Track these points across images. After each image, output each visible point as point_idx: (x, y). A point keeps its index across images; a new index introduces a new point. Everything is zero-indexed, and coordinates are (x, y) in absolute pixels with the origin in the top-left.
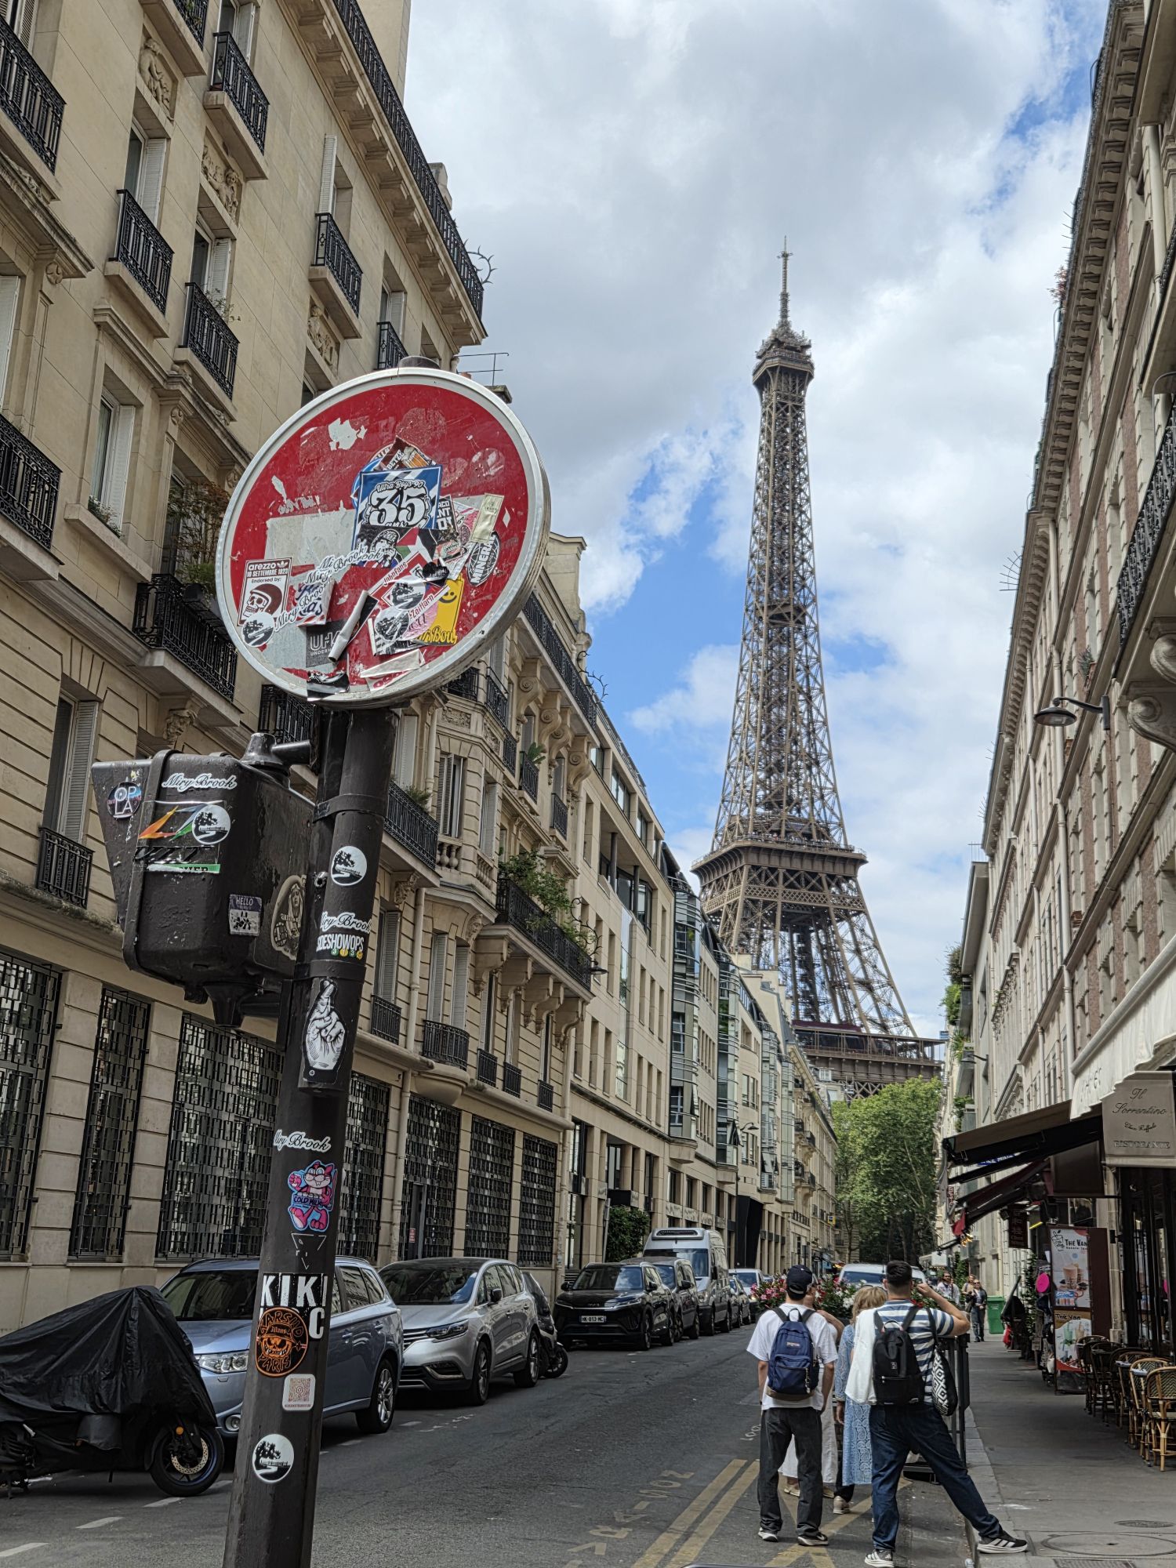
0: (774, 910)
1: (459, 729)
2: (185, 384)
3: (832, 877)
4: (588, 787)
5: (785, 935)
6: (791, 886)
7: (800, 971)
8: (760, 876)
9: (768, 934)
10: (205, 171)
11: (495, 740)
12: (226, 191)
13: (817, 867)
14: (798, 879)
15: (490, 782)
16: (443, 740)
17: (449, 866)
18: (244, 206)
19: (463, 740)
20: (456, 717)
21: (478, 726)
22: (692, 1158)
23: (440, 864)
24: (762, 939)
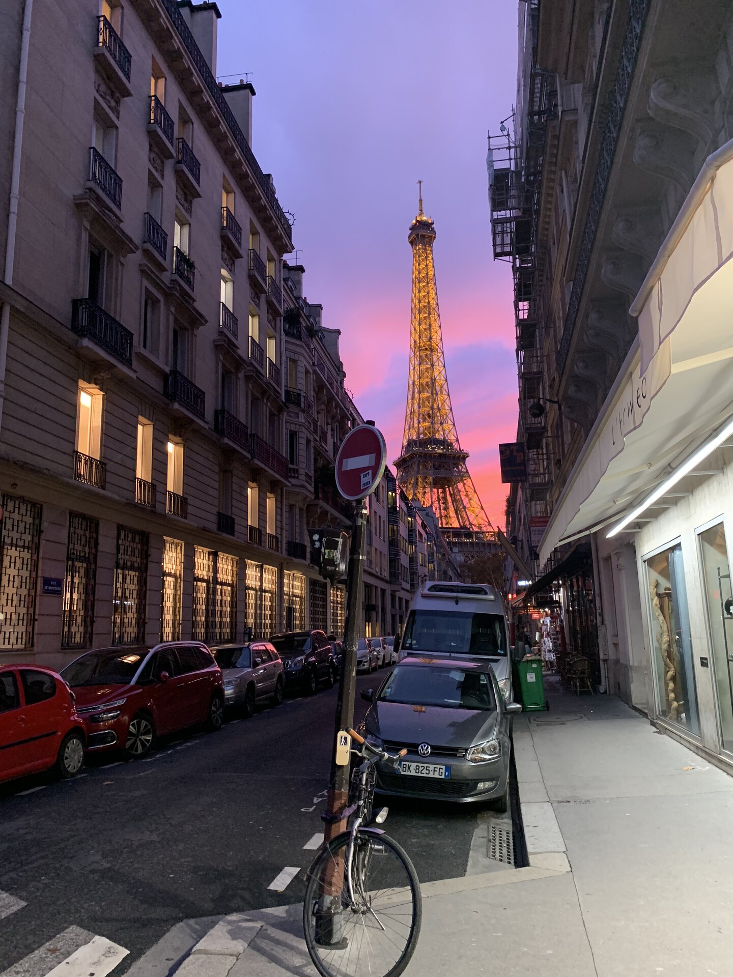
1: (294, 419)
2: (176, 290)
3: (454, 464)
8: (423, 465)
9: (427, 490)
10: (177, 198)
11: (309, 423)
12: (186, 205)
13: (448, 460)
14: (440, 466)
15: (308, 441)
16: (288, 424)
17: (294, 477)
18: (193, 210)
19: (295, 424)
20: (292, 414)
21: (302, 419)
22: (400, 589)
23: (291, 477)
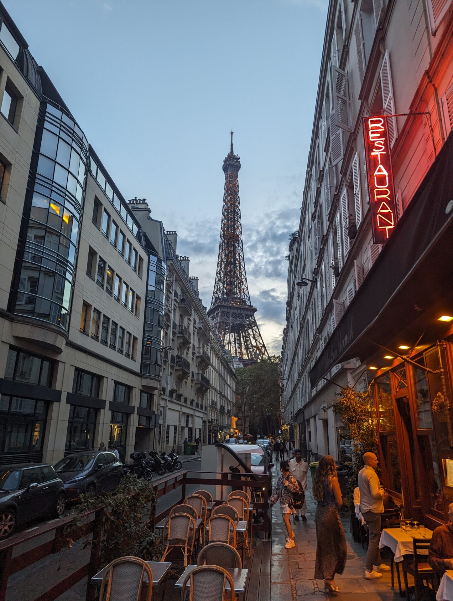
0: (229, 325)
3: (246, 315)
5: (233, 334)
6: (234, 317)
8: (224, 314)
9: (227, 333)
13: (242, 312)
14: (236, 316)
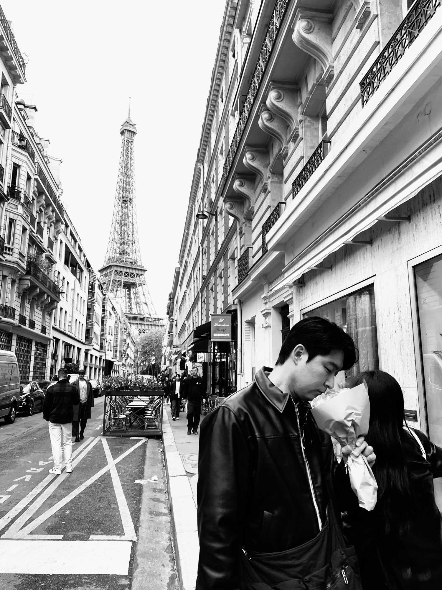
0: (121, 283)
1: (14, 210)
3: (138, 274)
4: (61, 237)
5: (124, 290)
6: (126, 276)
7: (128, 300)
8: (117, 273)
9: (119, 289)
11: (27, 215)
13: (134, 271)
14: (128, 275)
15: (24, 230)
16: (8, 212)
17: (9, 254)
19: (14, 213)
20: (12, 205)
21: (21, 210)
22: (92, 349)
23: (5, 253)
24: (117, 290)
